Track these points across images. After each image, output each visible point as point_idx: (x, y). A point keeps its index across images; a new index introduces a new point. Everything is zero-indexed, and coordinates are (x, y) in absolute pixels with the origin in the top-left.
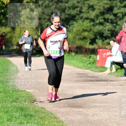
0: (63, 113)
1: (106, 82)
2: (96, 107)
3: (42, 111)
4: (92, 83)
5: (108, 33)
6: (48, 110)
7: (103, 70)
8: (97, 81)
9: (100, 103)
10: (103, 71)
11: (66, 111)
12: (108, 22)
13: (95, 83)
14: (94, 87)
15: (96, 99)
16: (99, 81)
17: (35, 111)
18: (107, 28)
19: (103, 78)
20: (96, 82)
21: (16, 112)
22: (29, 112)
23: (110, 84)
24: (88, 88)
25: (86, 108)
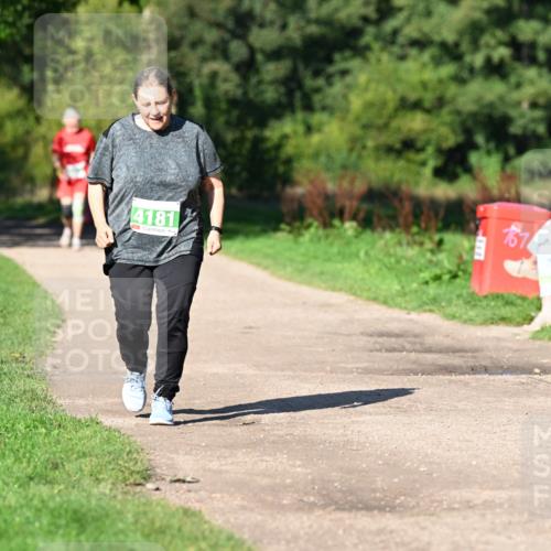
0: (296, 538)
1: (524, 378)
2: (470, 507)
3: (187, 529)
4: (450, 382)
5: (534, 120)
6: (218, 521)
7: (506, 311)
8: (473, 370)
9: (492, 489)
10: (504, 320)
11: (310, 527)
12: (533, 61)
13: (466, 384)
14: (461, 406)
15: (471, 465)
16: (486, 370)
17: (146, 531)
18: (528, 92)
19: (507, 358)
20: (467, 377)
21: (50, 532)
22: (116, 534)
23: (542, 385)
24: (430, 410)
25: (416, 510)
